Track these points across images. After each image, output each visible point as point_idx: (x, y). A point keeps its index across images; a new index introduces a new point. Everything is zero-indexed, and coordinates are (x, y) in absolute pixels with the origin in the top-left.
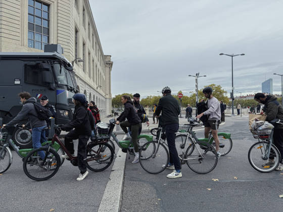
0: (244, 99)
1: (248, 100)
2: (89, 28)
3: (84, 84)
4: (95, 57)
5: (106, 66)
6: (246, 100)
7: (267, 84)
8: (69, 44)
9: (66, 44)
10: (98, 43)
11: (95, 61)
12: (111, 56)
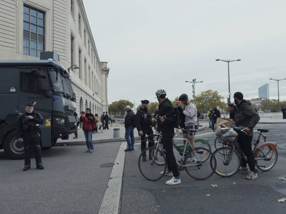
2: (85, 35)
3: (80, 91)
4: (91, 63)
5: (102, 73)
7: (264, 89)
8: (65, 52)
9: (62, 51)
10: (94, 49)
11: (91, 68)
12: (107, 63)
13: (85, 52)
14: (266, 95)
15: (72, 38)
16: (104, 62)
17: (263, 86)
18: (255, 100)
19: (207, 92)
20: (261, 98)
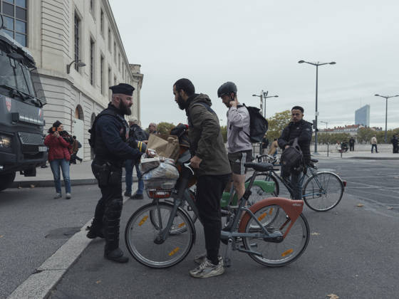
0: (330, 133)
1: (336, 135)
3: (91, 103)
4: (114, 65)
5: (133, 81)
6: (332, 135)
7: (363, 113)
8: (62, 38)
9: (57, 36)
10: (118, 43)
11: (113, 71)
12: (140, 66)
13: (101, 45)
14: (365, 120)
15: (77, 20)
16: (135, 65)
17: (362, 109)
18: (349, 127)
19: (284, 113)
20: (359, 125)
